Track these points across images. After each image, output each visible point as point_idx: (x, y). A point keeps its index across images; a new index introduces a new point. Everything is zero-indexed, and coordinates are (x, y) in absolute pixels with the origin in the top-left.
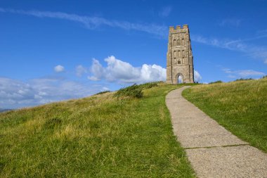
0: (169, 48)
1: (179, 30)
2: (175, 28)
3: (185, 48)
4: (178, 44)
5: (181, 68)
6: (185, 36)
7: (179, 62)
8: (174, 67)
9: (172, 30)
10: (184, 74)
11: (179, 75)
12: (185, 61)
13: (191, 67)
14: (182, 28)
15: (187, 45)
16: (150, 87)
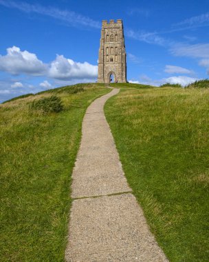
0: (101, 44)
1: (113, 25)
2: (108, 23)
3: (118, 45)
4: (111, 40)
5: (114, 67)
6: (119, 32)
7: (112, 60)
8: (106, 65)
9: (105, 24)
10: (117, 73)
11: (111, 73)
12: (118, 59)
13: (124, 65)
14: (115, 22)
15: (120, 41)
16: (75, 92)
